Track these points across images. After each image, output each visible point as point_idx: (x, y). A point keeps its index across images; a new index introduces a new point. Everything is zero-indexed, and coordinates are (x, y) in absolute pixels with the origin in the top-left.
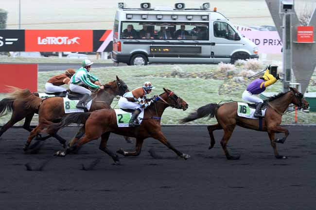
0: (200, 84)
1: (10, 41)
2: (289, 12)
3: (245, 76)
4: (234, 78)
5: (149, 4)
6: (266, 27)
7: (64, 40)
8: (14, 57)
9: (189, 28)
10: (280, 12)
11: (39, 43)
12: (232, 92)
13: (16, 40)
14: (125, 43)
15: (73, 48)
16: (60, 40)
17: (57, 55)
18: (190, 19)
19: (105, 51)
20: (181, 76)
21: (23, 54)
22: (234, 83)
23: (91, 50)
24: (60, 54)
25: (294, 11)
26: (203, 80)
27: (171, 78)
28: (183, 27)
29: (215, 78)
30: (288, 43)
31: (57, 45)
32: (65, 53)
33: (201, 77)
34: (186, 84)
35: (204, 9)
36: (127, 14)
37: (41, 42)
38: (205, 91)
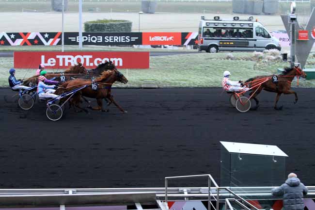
0: (243, 64)
1: (134, 39)
2: (294, 22)
4: (263, 60)
5: (218, 17)
6: (281, 31)
7: (165, 38)
8: (136, 48)
9: (241, 31)
10: (289, 22)
11: (150, 40)
12: (262, 68)
13: (137, 38)
14: (205, 39)
15: (170, 43)
16: (162, 39)
17: (160, 47)
18: (242, 26)
19: (188, 44)
20: (232, 59)
21: (141, 46)
22: (262, 63)
23: (180, 44)
24: (162, 47)
25: (297, 22)
26: (245, 61)
27: (226, 60)
29: (251, 60)
30: (293, 40)
31: (161, 41)
32: (165, 46)
33: (244, 60)
34: (235, 63)
35: (250, 20)
36: (207, 23)
37: (151, 39)
38: (246, 67)
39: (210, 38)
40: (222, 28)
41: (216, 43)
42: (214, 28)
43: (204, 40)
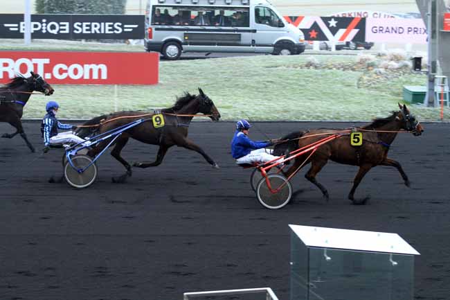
0: (337, 76)
1: (129, 28)
4: (375, 70)
8: (134, 45)
9: (228, 13)
12: (373, 86)
13: (136, 26)
18: (228, 4)
20: (316, 67)
22: (374, 75)
27: (306, 70)
30: (434, 32)
33: (339, 69)
38: (343, 84)
39: (166, 27)
40: (191, 8)
42: (174, 7)
43: (154, 31)
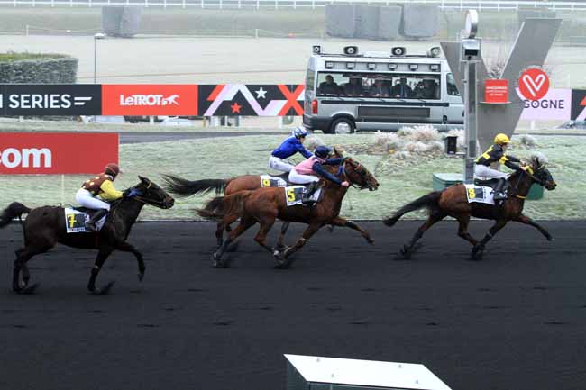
1: (80, 101)
2: (474, 60)
3: (412, 151)
4: (397, 153)
5: (355, 48)
7: (157, 99)
8: (87, 123)
10: (461, 60)
11: (122, 103)
12: (394, 173)
13: (89, 99)
14: (323, 102)
15: (170, 111)
16: (151, 100)
17: (147, 120)
18: (413, 70)
19: (214, 115)
21: (100, 119)
22: (396, 160)
23: (195, 112)
24: (152, 120)
28: (403, 81)
30: (472, 104)
31: (148, 106)
32: (160, 117)
35: (433, 56)
36: (326, 62)
37: (125, 102)
39: (336, 99)
40: (364, 74)
41: (350, 110)
42: (345, 74)
43: (320, 104)
